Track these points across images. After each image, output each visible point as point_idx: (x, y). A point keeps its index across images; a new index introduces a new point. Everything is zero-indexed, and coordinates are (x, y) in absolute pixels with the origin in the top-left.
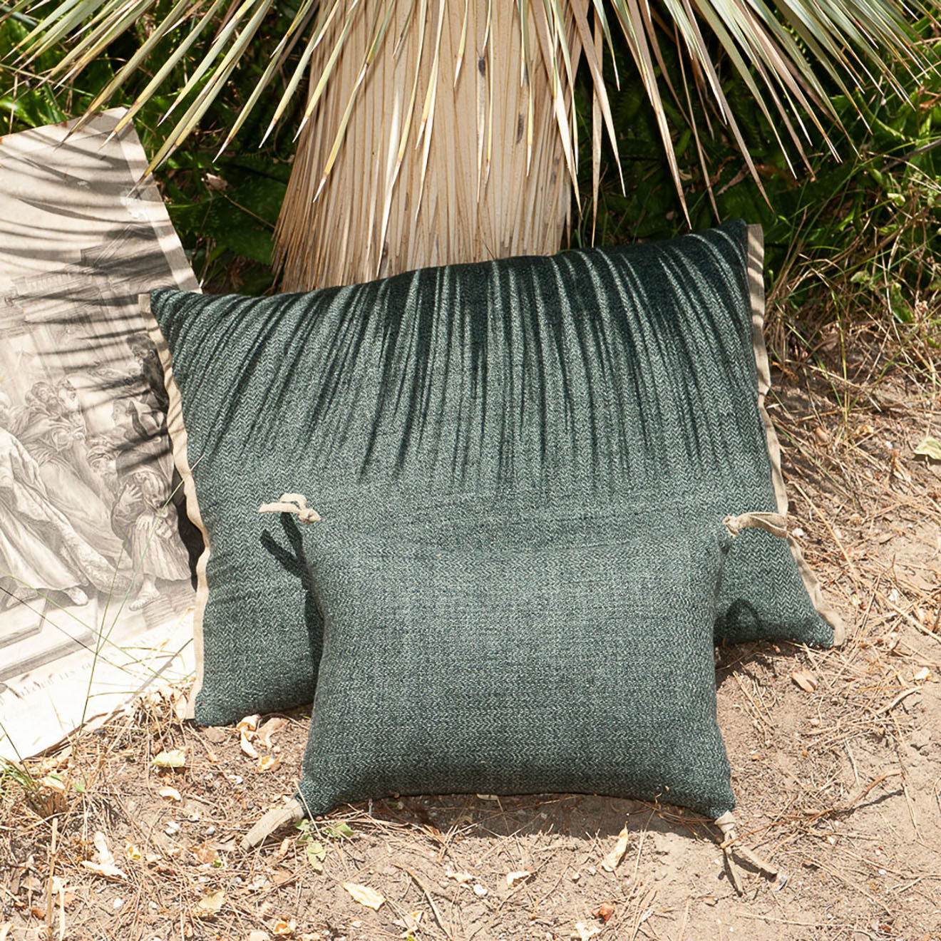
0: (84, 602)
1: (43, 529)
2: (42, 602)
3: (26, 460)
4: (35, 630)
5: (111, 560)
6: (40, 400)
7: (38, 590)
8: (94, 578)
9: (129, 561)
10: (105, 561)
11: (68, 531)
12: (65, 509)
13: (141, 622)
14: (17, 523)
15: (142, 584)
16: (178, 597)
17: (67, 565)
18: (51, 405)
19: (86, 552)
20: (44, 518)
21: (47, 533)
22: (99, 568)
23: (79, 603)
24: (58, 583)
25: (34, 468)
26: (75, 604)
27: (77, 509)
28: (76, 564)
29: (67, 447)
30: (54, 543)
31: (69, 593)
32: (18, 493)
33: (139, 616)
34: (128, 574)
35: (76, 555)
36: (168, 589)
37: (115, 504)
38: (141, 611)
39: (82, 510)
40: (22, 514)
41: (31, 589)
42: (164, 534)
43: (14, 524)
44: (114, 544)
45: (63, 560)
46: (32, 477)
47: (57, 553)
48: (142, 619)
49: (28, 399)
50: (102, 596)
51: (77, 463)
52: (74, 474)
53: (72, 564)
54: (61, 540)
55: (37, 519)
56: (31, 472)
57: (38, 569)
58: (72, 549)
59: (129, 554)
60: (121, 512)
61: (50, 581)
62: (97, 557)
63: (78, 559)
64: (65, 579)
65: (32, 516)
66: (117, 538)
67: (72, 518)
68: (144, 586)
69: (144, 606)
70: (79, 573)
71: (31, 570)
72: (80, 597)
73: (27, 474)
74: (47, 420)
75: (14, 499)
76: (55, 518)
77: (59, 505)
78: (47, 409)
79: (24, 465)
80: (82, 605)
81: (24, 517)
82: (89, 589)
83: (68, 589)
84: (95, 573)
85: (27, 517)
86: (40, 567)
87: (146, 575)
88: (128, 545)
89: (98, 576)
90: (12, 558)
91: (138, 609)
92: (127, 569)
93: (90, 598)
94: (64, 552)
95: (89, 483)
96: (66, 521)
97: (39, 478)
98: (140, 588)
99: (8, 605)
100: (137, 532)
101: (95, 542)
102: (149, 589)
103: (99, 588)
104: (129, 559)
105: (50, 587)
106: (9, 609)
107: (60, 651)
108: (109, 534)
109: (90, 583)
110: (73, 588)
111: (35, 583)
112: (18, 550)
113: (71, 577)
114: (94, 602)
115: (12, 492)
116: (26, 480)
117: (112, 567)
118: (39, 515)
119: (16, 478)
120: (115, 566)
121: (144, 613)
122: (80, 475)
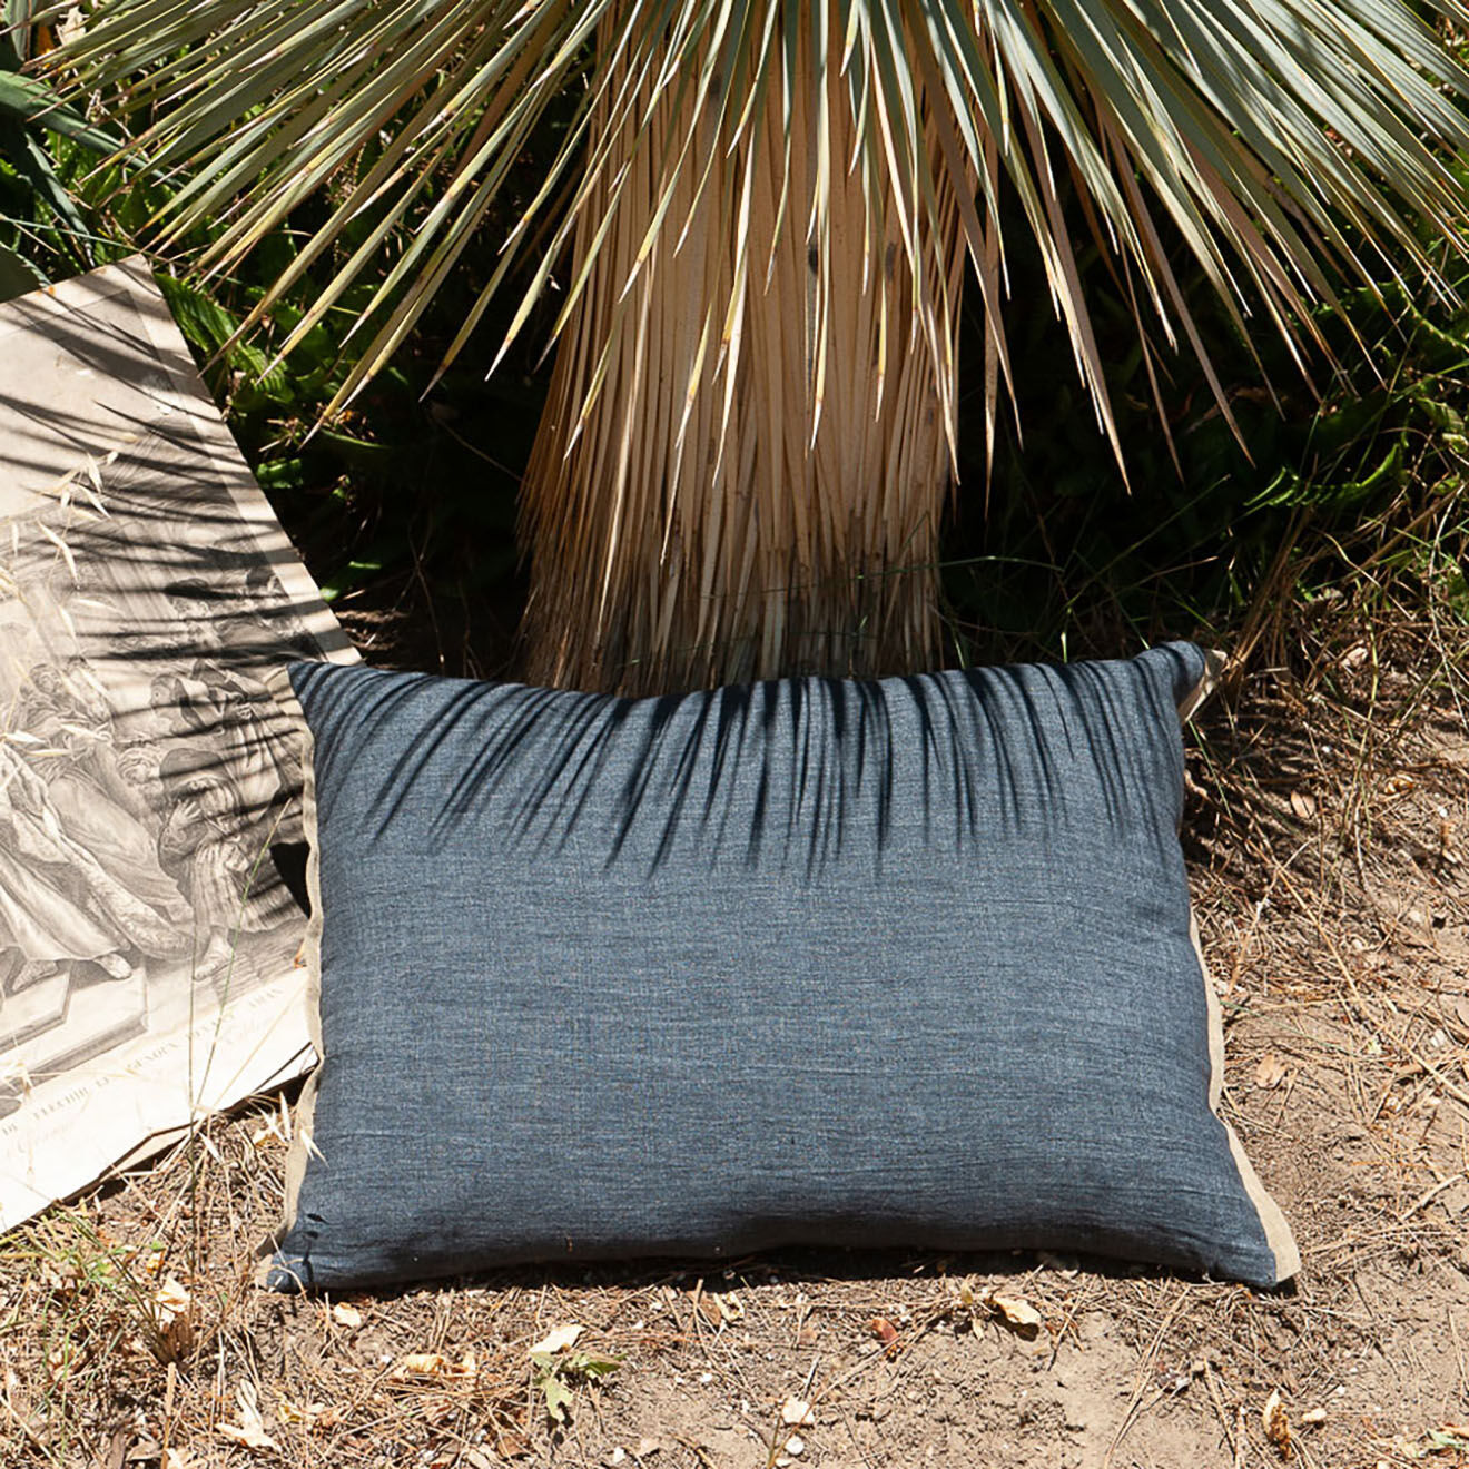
0: (125, 975)
1: (59, 874)
2: (64, 979)
3: (28, 778)
4: (58, 1020)
5: (161, 910)
6: (42, 691)
7: (57, 962)
8: (138, 937)
9: (188, 911)
10: (152, 912)
11: (95, 874)
12: (90, 843)
13: (211, 996)
14: (20, 869)
15: (209, 941)
16: (263, 955)
17: (98, 923)
18: (59, 697)
19: (125, 903)
20: (60, 858)
21: (65, 879)
22: (145, 923)
23: (118, 976)
24: (85, 950)
25: (41, 789)
26: (113, 978)
27: (108, 842)
28: (110, 920)
29: (86, 754)
30: (76, 893)
31: (103, 963)
32: (18, 826)
33: (206, 988)
34: (188, 929)
35: (109, 908)
36: (248, 945)
37: (162, 830)
38: (210, 980)
39: (115, 842)
40: (27, 856)
41: (48, 962)
42: (236, 865)
43: (16, 871)
44: (165, 887)
45: (91, 916)
46: (38, 801)
47: (83, 908)
48: (211, 990)
49: (24, 691)
50: (150, 963)
51: (103, 776)
52: (100, 791)
53: (105, 921)
54: (87, 888)
55: (50, 860)
56: (36, 794)
57: (54, 931)
58: (104, 900)
59: (188, 899)
60: (171, 839)
61: (72, 947)
62: (141, 908)
63: (114, 914)
64: (94, 941)
65: (40, 856)
66: (169, 878)
67: (101, 856)
68: (213, 942)
69: (214, 972)
70: (116, 933)
71: (46, 935)
72: (120, 966)
73: (31, 798)
74: (55, 718)
75: (14, 835)
76: (76, 856)
77: (80, 838)
78: (54, 703)
79: (26, 785)
80: (122, 979)
81: (29, 860)
82: (133, 955)
83: (101, 957)
84: (139, 930)
85: (34, 859)
86: (58, 929)
87: (213, 928)
88: (185, 887)
89: (144, 935)
90: (17, 921)
91: (205, 977)
92: (185, 921)
93: (134, 967)
94: (92, 905)
95: (122, 803)
96: (93, 860)
97: (48, 801)
98: (206, 947)
99: (15, 988)
100: (197, 868)
101: (136, 887)
102: (220, 947)
103: (147, 952)
104: (188, 907)
105: (73, 956)
106: (18, 992)
107: (95, 1046)
108: (158, 874)
109: (133, 946)
110: (108, 956)
111: (51, 952)
112: (25, 908)
113: (103, 939)
114: (140, 973)
115: (10, 825)
116: (30, 807)
117: (162, 920)
118: (52, 855)
119: (15, 806)
120: (169, 919)
121: (215, 982)
122: (107, 791)
